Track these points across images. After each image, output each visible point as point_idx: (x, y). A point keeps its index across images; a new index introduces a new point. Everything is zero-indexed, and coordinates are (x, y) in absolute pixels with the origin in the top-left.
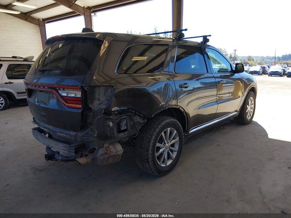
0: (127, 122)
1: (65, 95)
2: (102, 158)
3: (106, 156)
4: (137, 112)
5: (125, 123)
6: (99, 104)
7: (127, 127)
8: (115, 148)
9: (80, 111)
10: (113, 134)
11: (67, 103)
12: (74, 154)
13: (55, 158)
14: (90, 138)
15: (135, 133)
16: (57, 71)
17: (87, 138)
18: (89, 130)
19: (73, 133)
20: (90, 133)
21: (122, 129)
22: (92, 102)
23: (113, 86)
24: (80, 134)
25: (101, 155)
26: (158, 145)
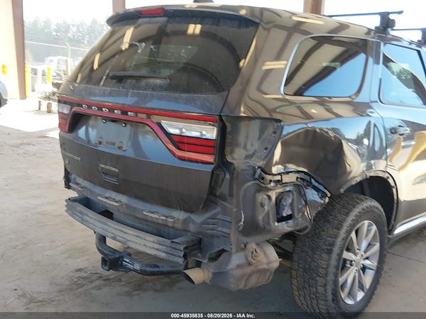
0: (293, 200)
1: (176, 131)
2: (238, 272)
3: (249, 270)
4: (313, 180)
5: (290, 201)
6: (247, 157)
7: (292, 209)
8: (265, 253)
9: (209, 168)
10: (269, 224)
11: (179, 149)
12: (181, 261)
13: (122, 265)
14: (219, 229)
15: (306, 225)
16: (158, 81)
17: (211, 226)
18: (218, 209)
19: (180, 215)
20: (219, 217)
21: (284, 215)
22: (232, 152)
23: (280, 121)
24: (198, 219)
25: (239, 266)
26: (346, 255)
